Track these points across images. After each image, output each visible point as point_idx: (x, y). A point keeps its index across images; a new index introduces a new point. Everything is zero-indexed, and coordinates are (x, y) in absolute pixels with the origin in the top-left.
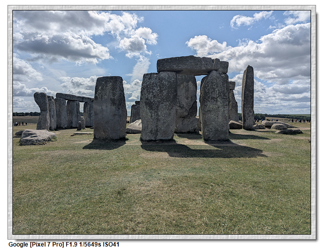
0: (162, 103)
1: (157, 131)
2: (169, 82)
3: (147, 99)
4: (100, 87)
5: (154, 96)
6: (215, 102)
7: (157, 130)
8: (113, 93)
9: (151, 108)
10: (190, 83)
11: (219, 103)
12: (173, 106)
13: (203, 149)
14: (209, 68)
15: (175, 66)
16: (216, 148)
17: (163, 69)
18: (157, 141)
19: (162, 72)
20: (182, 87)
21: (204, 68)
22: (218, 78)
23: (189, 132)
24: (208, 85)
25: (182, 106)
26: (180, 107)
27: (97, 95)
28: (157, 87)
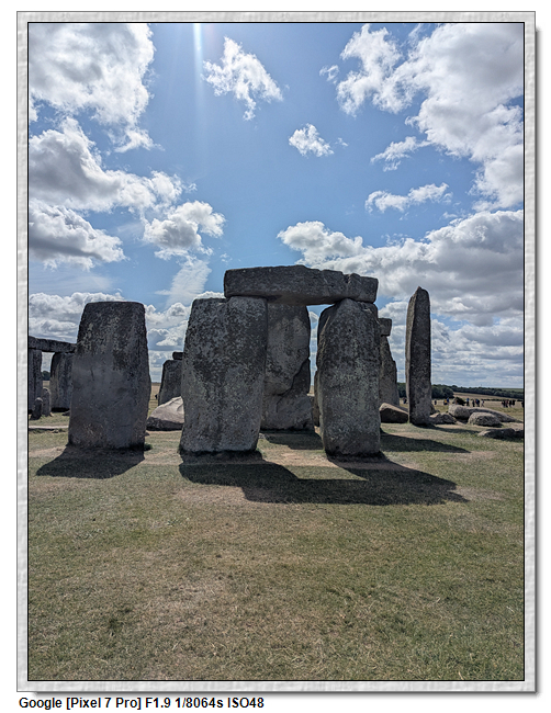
0: (233, 367)
1: (219, 430)
2: (251, 320)
3: (199, 356)
4: (91, 326)
5: (216, 349)
6: (350, 368)
7: (220, 427)
8: (120, 339)
9: (207, 377)
10: (296, 319)
11: (358, 370)
12: (257, 374)
13: (324, 477)
14: (338, 293)
15: (263, 286)
16: (353, 477)
17: (237, 291)
18: (219, 455)
19: (235, 298)
20: (278, 328)
21: (326, 294)
22: (357, 315)
23: (292, 430)
24: (336, 330)
25: (277, 369)
26: (273, 371)
27: (82, 342)
28: (223, 330)
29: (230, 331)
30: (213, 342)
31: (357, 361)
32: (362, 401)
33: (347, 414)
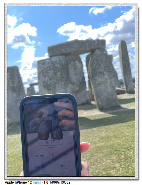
0: (58, 84)
2: (61, 64)
3: (44, 82)
5: (50, 78)
6: (102, 76)
10: (77, 62)
11: (106, 76)
12: (68, 85)
14: (93, 48)
15: (63, 50)
17: (53, 54)
19: (53, 57)
20: (71, 66)
23: (83, 104)
24: (94, 62)
25: (73, 82)
28: (51, 71)
29: (54, 70)
30: (48, 76)
31: (105, 73)
32: (109, 87)
33: (104, 93)
